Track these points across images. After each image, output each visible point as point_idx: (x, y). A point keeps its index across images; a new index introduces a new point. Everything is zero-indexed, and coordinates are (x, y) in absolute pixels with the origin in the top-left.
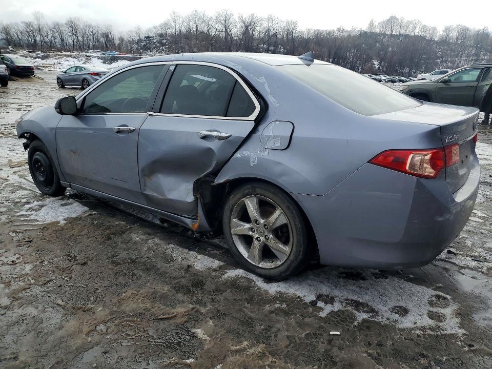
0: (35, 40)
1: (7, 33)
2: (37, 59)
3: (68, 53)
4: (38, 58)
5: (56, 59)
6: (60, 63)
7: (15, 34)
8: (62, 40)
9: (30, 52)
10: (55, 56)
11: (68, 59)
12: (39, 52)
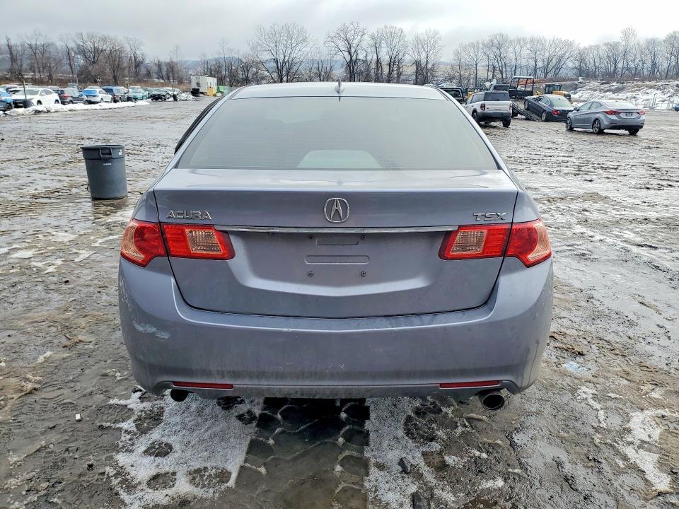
0: (616, 68)
1: (582, 60)
2: (608, 93)
3: (653, 83)
4: (609, 91)
5: (631, 92)
6: (635, 98)
7: (591, 61)
8: (654, 64)
9: (602, 84)
10: (633, 87)
11: (649, 91)
12: (614, 84)
